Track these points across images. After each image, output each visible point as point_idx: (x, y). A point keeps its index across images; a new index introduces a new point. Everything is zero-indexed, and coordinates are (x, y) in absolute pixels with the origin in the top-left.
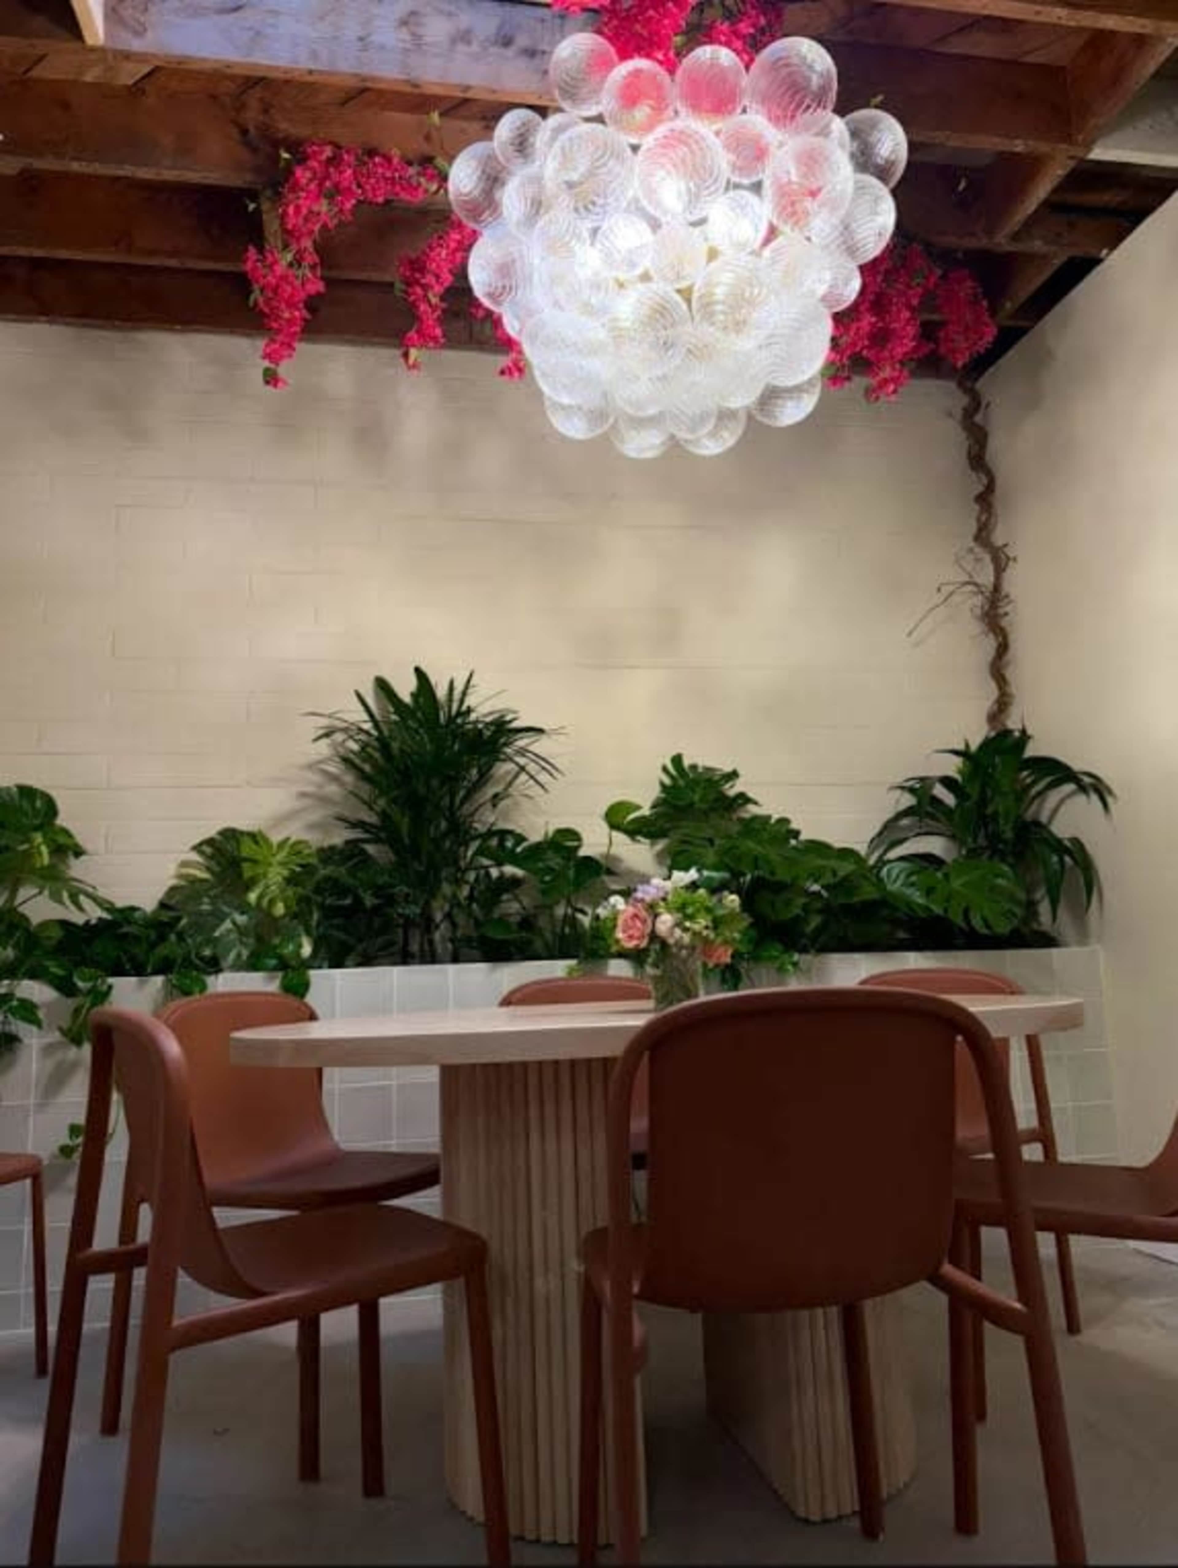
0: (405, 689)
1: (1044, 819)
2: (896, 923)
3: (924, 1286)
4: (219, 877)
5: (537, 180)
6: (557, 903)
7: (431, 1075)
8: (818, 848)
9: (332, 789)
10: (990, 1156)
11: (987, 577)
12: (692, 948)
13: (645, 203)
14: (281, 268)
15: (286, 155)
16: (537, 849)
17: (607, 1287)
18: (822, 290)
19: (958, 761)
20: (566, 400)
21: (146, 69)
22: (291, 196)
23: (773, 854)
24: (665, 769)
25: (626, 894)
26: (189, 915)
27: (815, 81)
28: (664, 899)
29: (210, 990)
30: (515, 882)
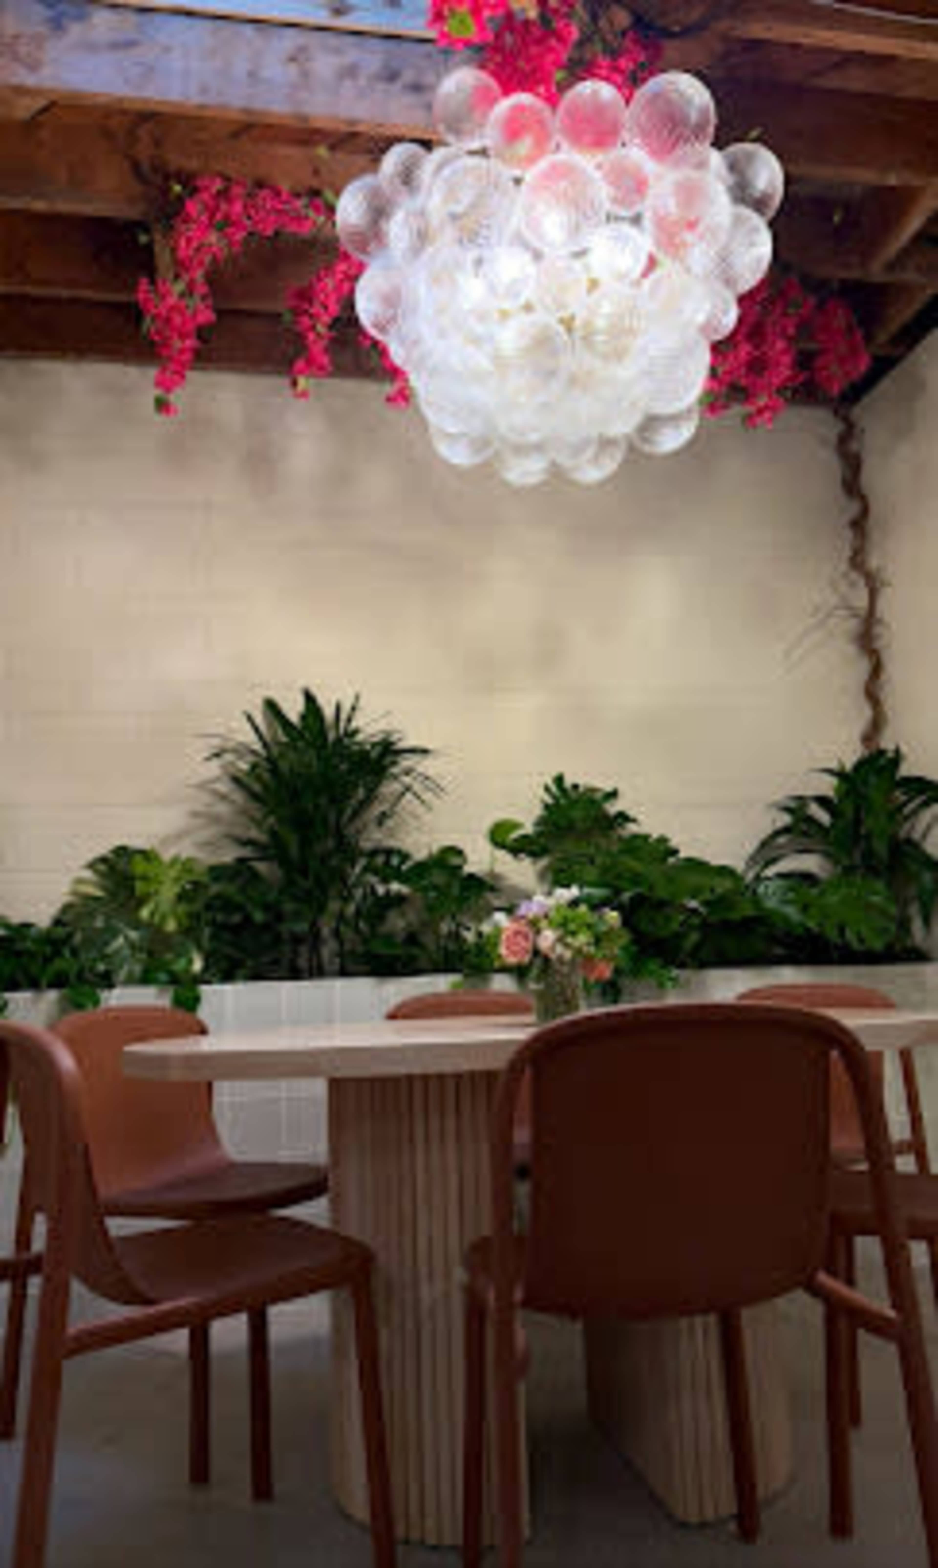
0: (293, 710)
1: (916, 836)
2: (774, 940)
3: (801, 1296)
4: (113, 895)
5: (422, 213)
6: (442, 918)
7: (319, 1088)
8: (695, 865)
9: (222, 809)
10: (863, 1167)
11: (861, 600)
12: (573, 961)
13: (528, 235)
14: (172, 300)
15: (177, 188)
16: (422, 868)
17: (491, 1297)
18: (701, 318)
19: (834, 781)
20: (452, 430)
21: (41, 103)
22: (183, 227)
23: (653, 872)
24: (547, 789)
25: (509, 910)
26: (83, 929)
27: (694, 117)
28: (546, 916)
29: (103, 1005)
30: (400, 900)
